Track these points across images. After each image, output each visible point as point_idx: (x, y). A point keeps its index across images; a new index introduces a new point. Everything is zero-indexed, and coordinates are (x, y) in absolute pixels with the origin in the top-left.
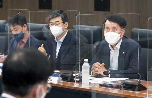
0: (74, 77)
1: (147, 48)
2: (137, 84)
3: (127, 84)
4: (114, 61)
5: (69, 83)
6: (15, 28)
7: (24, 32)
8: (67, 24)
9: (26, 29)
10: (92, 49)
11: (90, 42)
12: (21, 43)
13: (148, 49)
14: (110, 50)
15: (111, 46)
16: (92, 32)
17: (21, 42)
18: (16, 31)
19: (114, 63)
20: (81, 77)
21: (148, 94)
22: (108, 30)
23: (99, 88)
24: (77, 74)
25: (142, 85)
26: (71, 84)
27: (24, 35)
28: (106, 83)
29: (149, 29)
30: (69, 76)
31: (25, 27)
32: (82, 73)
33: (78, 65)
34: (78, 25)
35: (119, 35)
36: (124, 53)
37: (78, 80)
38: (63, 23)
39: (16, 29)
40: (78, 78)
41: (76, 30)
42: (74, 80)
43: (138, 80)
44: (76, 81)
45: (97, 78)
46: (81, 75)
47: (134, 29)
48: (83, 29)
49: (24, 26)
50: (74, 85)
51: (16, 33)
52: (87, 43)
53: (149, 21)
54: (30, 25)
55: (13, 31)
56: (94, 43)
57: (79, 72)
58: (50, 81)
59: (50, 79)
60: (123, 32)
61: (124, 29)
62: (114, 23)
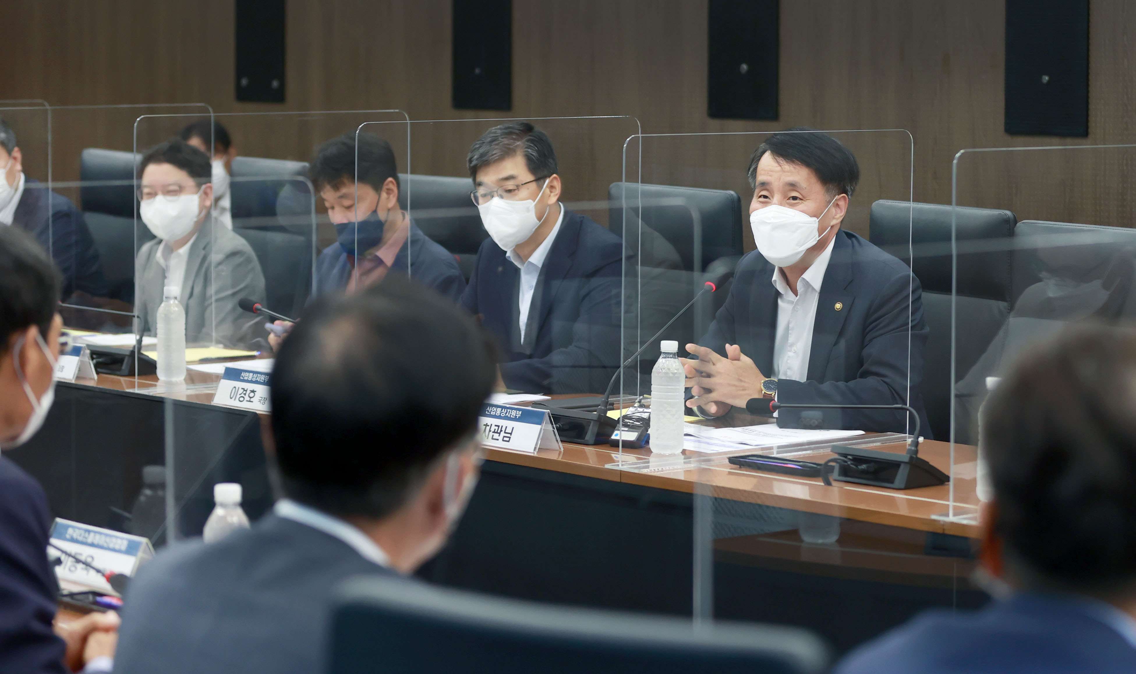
0: (613, 424)
1: (949, 291)
2: (903, 456)
3: (858, 460)
4: (792, 345)
5: (590, 450)
6: (341, 197)
7: (382, 215)
8: (558, 184)
9: (393, 201)
10: (698, 296)
11: (687, 265)
12: (367, 265)
13: (954, 297)
14: (778, 294)
15: (782, 271)
16: (696, 216)
17: (371, 260)
18: (349, 208)
19: (790, 354)
20: (646, 423)
21: (951, 503)
22: (765, 197)
23: (730, 473)
24: (625, 412)
25: (927, 463)
26: (599, 455)
27: (386, 227)
28: (760, 453)
29: (960, 203)
30: (589, 421)
31: (389, 191)
32: (648, 407)
33: (633, 367)
34: (632, 185)
35: (814, 223)
36: (838, 306)
37: (631, 436)
38: (533, 185)
39: (347, 203)
40: (632, 428)
41: (624, 204)
42: (613, 437)
43: (909, 441)
44: (623, 441)
45: (717, 427)
46: (645, 416)
47: (881, 201)
48: (654, 202)
49: (385, 187)
50: (612, 460)
51: (345, 221)
52: (674, 266)
53: (958, 164)
54: (412, 181)
55: (333, 208)
56: (704, 267)
57: (638, 402)
58: (503, 440)
59: (501, 432)
60: (837, 210)
61: (843, 197)
62: (794, 166)
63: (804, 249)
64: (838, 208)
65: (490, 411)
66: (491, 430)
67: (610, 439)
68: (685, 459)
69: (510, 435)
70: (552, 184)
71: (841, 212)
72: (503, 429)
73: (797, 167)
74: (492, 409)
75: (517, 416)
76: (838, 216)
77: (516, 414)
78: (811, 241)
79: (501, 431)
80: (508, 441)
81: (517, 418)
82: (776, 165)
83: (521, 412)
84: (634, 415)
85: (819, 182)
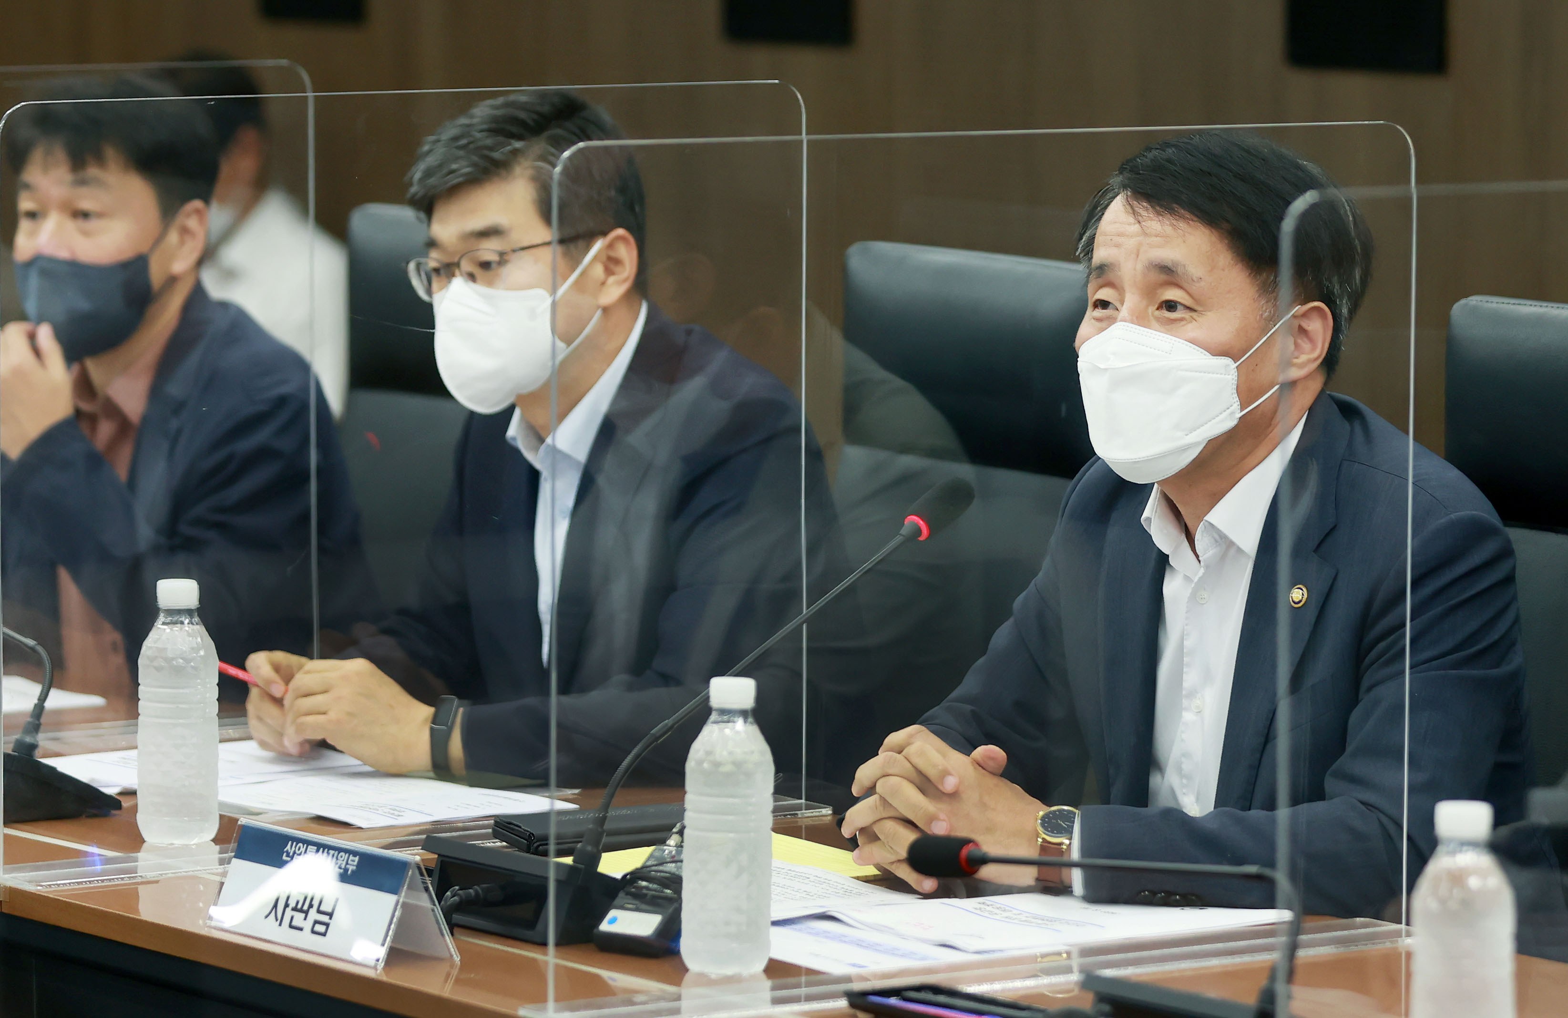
0: (609, 893)
4: (1191, 694)
8: (628, 254)
9: (188, 259)
15: (1164, 495)
19: (1188, 716)
22: (1106, 304)
30: (543, 880)
31: (184, 235)
37: (645, 926)
38: (552, 255)
40: (649, 904)
42: (605, 927)
57: (677, 833)
58: (313, 932)
59: (311, 910)
60: (1299, 341)
61: (1317, 308)
62: (1175, 222)
63: (1199, 439)
64: (1305, 339)
65: (291, 854)
66: (289, 902)
67: (595, 931)
68: (774, 988)
69: (328, 917)
70: (612, 254)
71: (1314, 349)
72: (316, 903)
73: (1182, 224)
74: (296, 847)
75: (348, 870)
76: (1303, 358)
77: (347, 863)
78: (1217, 419)
79: (311, 906)
80: (324, 934)
81: (349, 872)
82: (1131, 219)
83: (358, 857)
84: (661, 868)
85: (1240, 266)
